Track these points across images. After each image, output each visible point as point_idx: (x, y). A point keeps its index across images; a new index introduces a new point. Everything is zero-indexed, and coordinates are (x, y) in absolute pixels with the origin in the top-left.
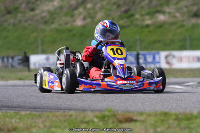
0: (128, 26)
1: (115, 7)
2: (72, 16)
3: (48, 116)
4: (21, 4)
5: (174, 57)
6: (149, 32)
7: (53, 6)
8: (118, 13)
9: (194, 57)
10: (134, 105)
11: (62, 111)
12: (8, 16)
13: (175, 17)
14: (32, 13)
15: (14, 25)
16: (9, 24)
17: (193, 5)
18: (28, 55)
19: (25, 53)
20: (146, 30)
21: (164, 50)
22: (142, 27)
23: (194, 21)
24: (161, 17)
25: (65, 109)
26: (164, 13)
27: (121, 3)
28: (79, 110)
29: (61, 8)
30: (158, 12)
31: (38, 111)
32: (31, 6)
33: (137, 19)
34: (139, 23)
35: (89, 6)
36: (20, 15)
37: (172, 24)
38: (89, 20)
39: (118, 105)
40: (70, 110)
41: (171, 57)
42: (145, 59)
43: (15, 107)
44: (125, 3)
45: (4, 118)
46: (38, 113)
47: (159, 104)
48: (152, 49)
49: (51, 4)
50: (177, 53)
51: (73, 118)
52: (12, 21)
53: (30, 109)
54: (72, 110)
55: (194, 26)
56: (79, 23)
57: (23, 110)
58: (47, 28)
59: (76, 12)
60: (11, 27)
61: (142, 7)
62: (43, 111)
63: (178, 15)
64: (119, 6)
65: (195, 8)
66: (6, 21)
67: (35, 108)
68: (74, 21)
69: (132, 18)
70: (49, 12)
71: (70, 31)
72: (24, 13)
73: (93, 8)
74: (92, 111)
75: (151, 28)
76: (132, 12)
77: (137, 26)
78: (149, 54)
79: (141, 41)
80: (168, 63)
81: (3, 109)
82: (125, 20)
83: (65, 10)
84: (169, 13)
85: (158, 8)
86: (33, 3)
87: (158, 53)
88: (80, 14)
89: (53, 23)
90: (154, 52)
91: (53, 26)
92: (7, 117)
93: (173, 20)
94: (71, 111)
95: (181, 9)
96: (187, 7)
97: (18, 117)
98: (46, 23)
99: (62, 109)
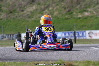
0: (70, 18)
1: (63, 9)
2: (42, 14)
3: (30, 64)
4: (17, 8)
6: (81, 21)
7: (33, 9)
8: (65, 12)
10: (73, 58)
11: (37, 61)
12: (10, 14)
13: (93, 13)
14: (22, 13)
15: (14, 19)
18: (20, 33)
19: (19, 33)
20: (79, 20)
21: (88, 30)
25: (38, 60)
28: (46, 60)
29: (37, 10)
31: (25, 61)
32: (21, 9)
33: (74, 15)
35: (50, 8)
36: (16, 14)
39: (65, 58)
40: (41, 60)
43: (14, 60)
44: (68, 7)
45: (9, 65)
52: (12, 17)
53: (22, 60)
57: (18, 61)
58: (30, 20)
59: (44, 12)
60: (12, 20)
61: (77, 9)
62: (27, 61)
64: (65, 8)
66: (9, 17)
67: (24, 60)
70: (31, 12)
72: (18, 12)
73: (53, 10)
74: (52, 61)
76: (71, 11)
77: (74, 18)
79: (76, 26)
81: (8, 61)
82: (68, 15)
83: (39, 11)
85: (85, 9)
86: (23, 8)
88: (46, 12)
89: (33, 17)
90: (83, 31)
91: (33, 19)
92: (10, 64)
95: (96, 9)
97: (15, 64)
98: (29, 17)
99: (37, 60)
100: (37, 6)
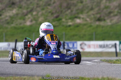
0: (58, 26)
1: (50, 14)
2: (24, 19)
3: (11, 79)
5: (85, 44)
6: (71, 29)
7: (13, 13)
8: (52, 18)
9: (97, 45)
10: (62, 73)
11: (19, 76)
13: (86, 20)
17: (97, 14)
20: (69, 28)
21: (79, 40)
22: (67, 27)
23: (97, 23)
24: (78, 21)
25: (21, 75)
26: (80, 18)
27: (54, 12)
28: (29, 75)
29: (17, 14)
30: (76, 17)
31: (4, 76)
33: (63, 22)
34: (64, 24)
35: (34, 13)
37: (85, 25)
38: (34, 22)
39: (53, 73)
41: (84, 45)
42: (68, 46)
44: (56, 12)
46: (4, 77)
47: (77, 73)
48: (72, 40)
49: (11, 12)
50: (87, 43)
55: (98, 26)
56: (28, 23)
58: (9, 27)
59: (27, 17)
61: (67, 15)
62: (7, 76)
63: (88, 19)
64: (52, 14)
65: (98, 16)
68: (25, 22)
69: (60, 21)
70: (10, 17)
71: (23, 28)
73: (37, 15)
74: (38, 76)
75: (72, 27)
76: (60, 17)
77: (63, 26)
78: (71, 43)
79: (66, 35)
80: (82, 48)
82: (56, 22)
83: (20, 16)
84: (83, 18)
85: (76, 15)
86: (1, 12)
87: (76, 43)
88: (29, 18)
89: (12, 23)
90: (73, 41)
91: (13, 25)
93: (85, 22)
95: (90, 16)
96: (93, 15)
98: (8, 23)
99: (18, 75)
100: (18, 10)
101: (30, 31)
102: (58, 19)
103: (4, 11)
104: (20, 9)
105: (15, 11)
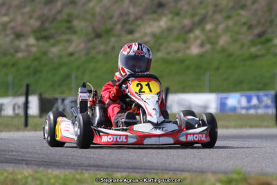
0: (262, 56)
1: (245, 28)
2: (185, 41)
4: (115, 24)
7: (159, 26)
8: (250, 37)
11: (171, 172)
12: (97, 41)
14: (130, 37)
15: (106, 53)
16: (98, 53)
25: (175, 170)
27: (254, 22)
28: (195, 171)
29: (170, 30)
31: (138, 173)
32: (128, 27)
33: (275, 46)
35: (209, 27)
36: (113, 40)
38: (208, 47)
40: (183, 171)
43: (107, 167)
44: (259, 23)
49: (156, 24)
51: (187, 182)
52: (102, 48)
53: (128, 170)
54: (185, 171)
56: (195, 50)
57: (118, 171)
59: (191, 36)
60: (100, 57)
64: (250, 27)
66: (94, 48)
67: (135, 168)
68: (188, 48)
69: (269, 45)
70: (154, 35)
71: (182, 61)
72: (119, 36)
73: (215, 30)
74: (214, 173)
76: (268, 36)
81: (90, 170)
82: (259, 47)
83: (175, 33)
86: (132, 23)
88: (196, 38)
89: (158, 50)
91: (159, 55)
94: (184, 173)
99: (170, 170)
100: (172, 20)
101: (198, 67)
102: (263, 39)
103: (139, 22)
104: (177, 19)
105: (164, 23)
